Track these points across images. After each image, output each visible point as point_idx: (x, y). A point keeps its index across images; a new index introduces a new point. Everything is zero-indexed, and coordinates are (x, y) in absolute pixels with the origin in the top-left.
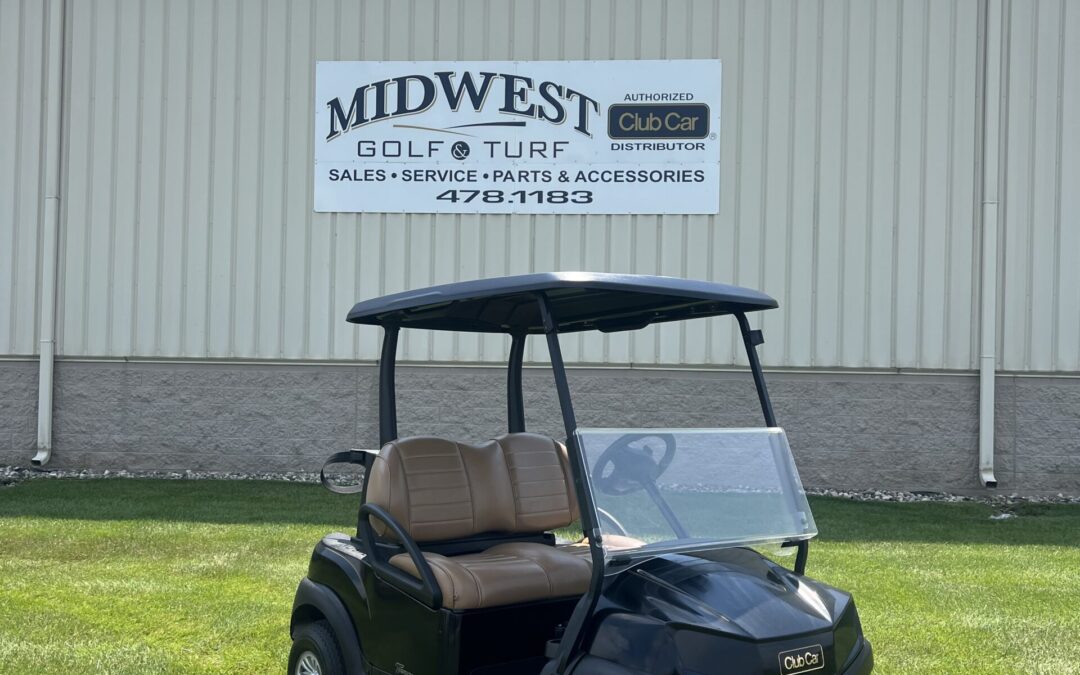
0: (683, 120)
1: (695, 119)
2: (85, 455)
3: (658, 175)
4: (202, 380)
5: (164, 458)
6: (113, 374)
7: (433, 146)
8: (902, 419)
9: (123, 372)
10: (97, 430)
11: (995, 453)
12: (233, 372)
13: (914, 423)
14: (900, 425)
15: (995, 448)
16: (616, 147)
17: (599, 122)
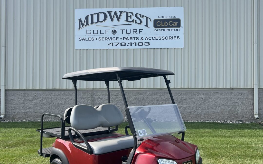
0: (173, 23)
1: (177, 23)
2: (14, 116)
3: (167, 37)
4: (45, 95)
5: (36, 116)
6: (21, 94)
7: (107, 31)
8: (234, 101)
9: (24, 93)
10: (17, 109)
11: (258, 110)
12: (54, 92)
13: (237, 102)
14: (233, 103)
15: (258, 109)
16: (156, 30)
17: (151, 24)
